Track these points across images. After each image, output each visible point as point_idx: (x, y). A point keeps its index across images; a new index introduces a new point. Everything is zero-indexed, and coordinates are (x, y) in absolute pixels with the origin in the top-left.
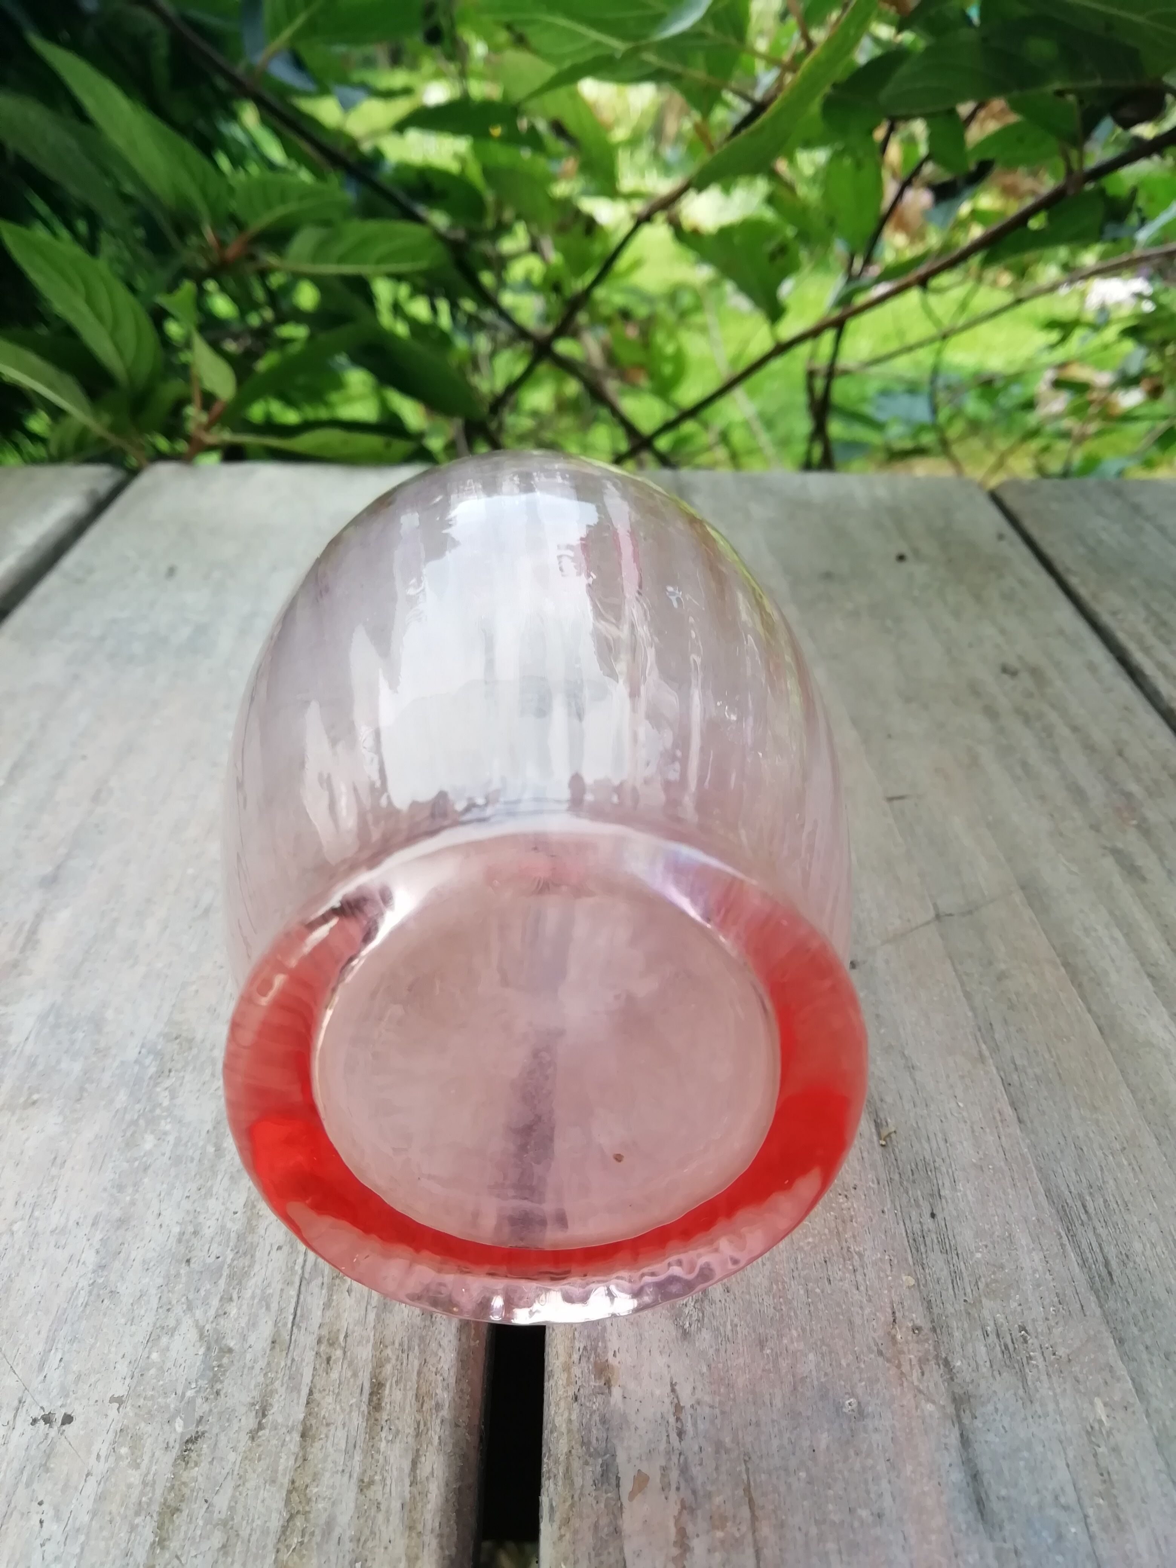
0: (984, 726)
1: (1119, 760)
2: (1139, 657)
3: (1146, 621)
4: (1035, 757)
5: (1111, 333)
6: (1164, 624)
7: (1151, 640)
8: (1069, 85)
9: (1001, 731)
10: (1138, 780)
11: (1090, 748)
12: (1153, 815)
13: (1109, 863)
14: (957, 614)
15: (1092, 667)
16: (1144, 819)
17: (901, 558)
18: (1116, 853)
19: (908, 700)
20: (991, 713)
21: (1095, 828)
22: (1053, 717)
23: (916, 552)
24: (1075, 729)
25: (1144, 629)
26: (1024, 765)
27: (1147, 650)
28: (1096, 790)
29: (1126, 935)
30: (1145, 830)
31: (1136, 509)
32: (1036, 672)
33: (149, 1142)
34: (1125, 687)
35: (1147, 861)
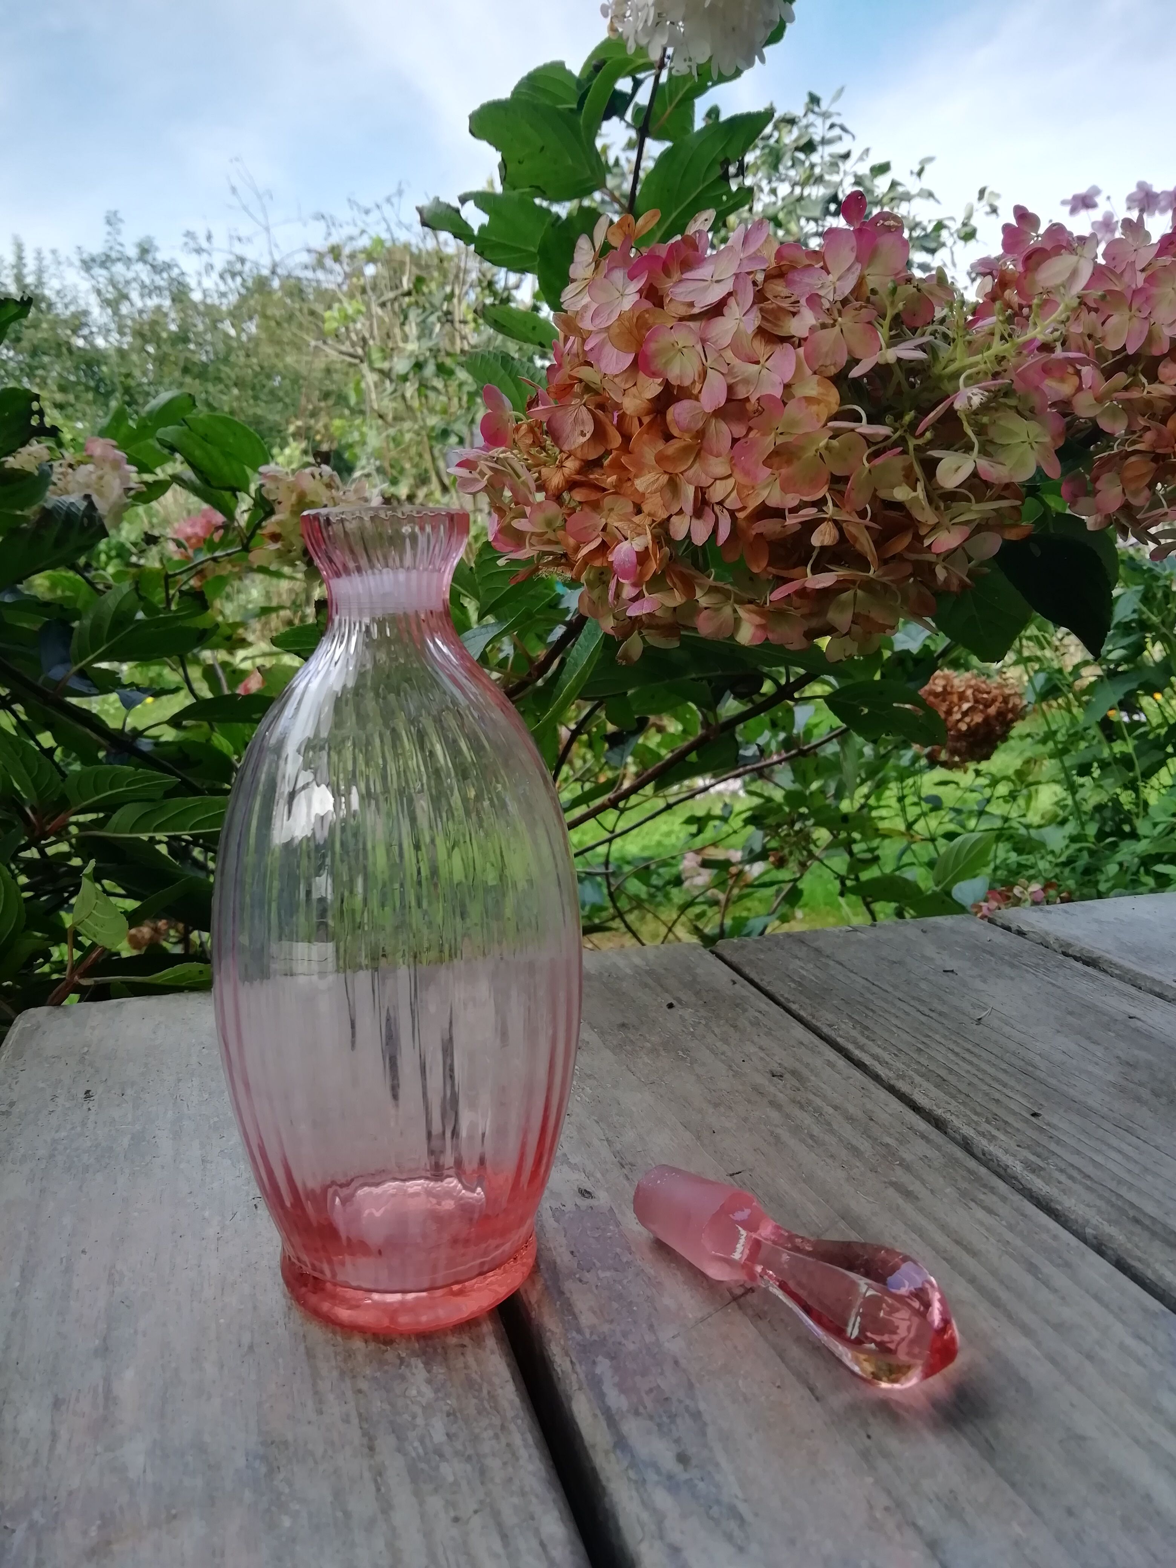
0: (774, 1115)
1: (872, 1123)
2: (857, 1053)
3: (854, 1028)
4: (816, 1130)
5: (736, 823)
6: (867, 1028)
7: (862, 1040)
8: (700, 675)
9: (788, 1116)
10: (890, 1135)
11: (850, 1119)
12: (908, 1157)
13: (891, 1191)
14: (725, 1041)
15: (830, 1064)
16: (903, 1160)
17: (671, 1006)
18: (893, 1184)
19: (716, 1105)
20: (774, 1104)
21: (874, 1170)
22: (818, 1102)
23: (680, 1001)
24: (836, 1108)
25: (854, 1033)
26: (812, 1136)
27: (861, 1048)
28: (864, 1145)
29: (920, 1236)
30: (907, 1167)
31: (818, 951)
32: (794, 1073)
33: (287, 1522)
34: (857, 1074)
35: (915, 1186)
